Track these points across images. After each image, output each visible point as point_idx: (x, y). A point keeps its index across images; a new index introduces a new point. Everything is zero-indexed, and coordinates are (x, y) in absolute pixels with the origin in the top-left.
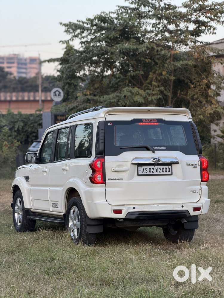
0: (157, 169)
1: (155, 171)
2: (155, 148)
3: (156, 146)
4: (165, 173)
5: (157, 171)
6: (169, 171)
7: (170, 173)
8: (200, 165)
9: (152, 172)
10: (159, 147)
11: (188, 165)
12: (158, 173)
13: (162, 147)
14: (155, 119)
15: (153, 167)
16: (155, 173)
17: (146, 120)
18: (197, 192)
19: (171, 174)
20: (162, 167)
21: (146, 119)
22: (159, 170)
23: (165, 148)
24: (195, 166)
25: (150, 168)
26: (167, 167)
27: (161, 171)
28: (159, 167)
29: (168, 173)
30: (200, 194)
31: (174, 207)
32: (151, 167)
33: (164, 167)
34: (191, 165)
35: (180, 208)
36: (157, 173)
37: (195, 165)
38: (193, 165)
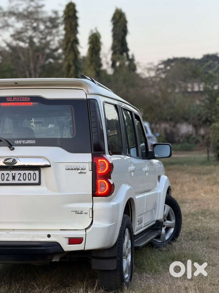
0: (14, 175)
1: (10, 178)
2: (17, 142)
3: (19, 140)
4: (27, 181)
5: (14, 178)
6: (35, 179)
7: (37, 181)
8: (90, 169)
9: (7, 180)
10: (24, 141)
11: (68, 169)
12: (16, 181)
13: (28, 141)
14: (28, 97)
15: (8, 172)
16: (11, 181)
17: (12, 99)
18: (85, 213)
19: (39, 184)
20: (22, 172)
21: (12, 97)
22: (17, 177)
23: (34, 142)
24: (83, 171)
25: (3, 174)
26: (32, 172)
27: (21, 178)
28: (17, 172)
29: (32, 181)
30: (91, 216)
31: (33, 237)
32: (5, 172)
33: (27, 172)
34: (75, 169)
35: (44, 237)
36: (14, 182)
37: (82, 169)
38: (78, 169)
